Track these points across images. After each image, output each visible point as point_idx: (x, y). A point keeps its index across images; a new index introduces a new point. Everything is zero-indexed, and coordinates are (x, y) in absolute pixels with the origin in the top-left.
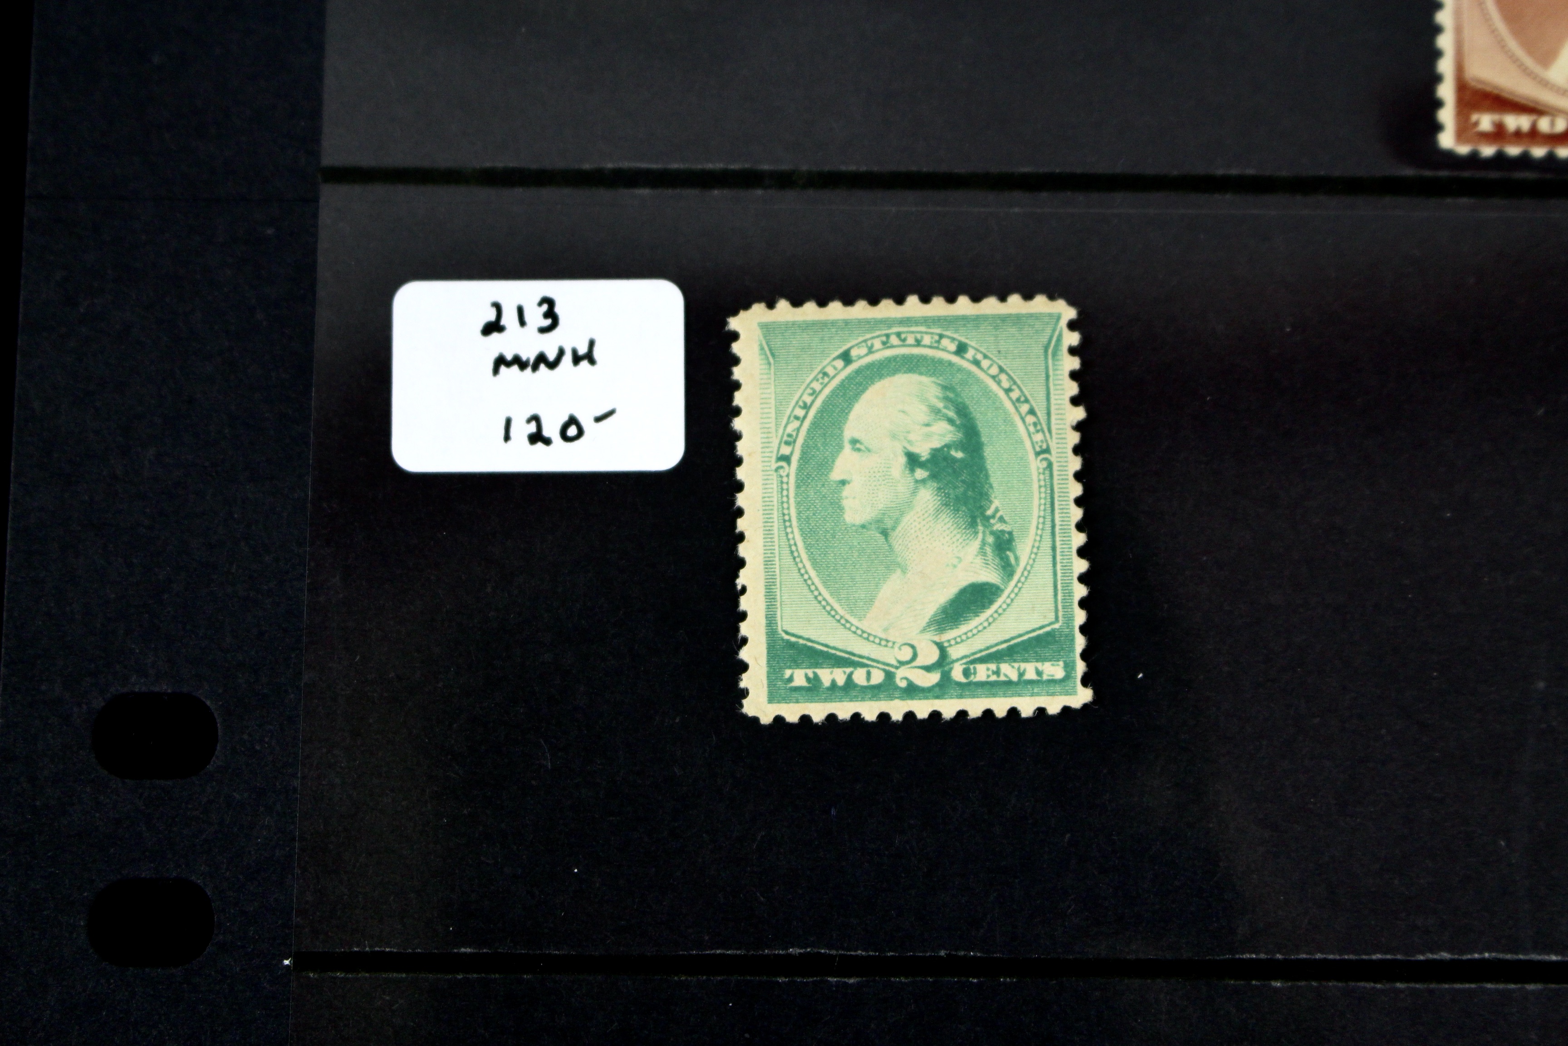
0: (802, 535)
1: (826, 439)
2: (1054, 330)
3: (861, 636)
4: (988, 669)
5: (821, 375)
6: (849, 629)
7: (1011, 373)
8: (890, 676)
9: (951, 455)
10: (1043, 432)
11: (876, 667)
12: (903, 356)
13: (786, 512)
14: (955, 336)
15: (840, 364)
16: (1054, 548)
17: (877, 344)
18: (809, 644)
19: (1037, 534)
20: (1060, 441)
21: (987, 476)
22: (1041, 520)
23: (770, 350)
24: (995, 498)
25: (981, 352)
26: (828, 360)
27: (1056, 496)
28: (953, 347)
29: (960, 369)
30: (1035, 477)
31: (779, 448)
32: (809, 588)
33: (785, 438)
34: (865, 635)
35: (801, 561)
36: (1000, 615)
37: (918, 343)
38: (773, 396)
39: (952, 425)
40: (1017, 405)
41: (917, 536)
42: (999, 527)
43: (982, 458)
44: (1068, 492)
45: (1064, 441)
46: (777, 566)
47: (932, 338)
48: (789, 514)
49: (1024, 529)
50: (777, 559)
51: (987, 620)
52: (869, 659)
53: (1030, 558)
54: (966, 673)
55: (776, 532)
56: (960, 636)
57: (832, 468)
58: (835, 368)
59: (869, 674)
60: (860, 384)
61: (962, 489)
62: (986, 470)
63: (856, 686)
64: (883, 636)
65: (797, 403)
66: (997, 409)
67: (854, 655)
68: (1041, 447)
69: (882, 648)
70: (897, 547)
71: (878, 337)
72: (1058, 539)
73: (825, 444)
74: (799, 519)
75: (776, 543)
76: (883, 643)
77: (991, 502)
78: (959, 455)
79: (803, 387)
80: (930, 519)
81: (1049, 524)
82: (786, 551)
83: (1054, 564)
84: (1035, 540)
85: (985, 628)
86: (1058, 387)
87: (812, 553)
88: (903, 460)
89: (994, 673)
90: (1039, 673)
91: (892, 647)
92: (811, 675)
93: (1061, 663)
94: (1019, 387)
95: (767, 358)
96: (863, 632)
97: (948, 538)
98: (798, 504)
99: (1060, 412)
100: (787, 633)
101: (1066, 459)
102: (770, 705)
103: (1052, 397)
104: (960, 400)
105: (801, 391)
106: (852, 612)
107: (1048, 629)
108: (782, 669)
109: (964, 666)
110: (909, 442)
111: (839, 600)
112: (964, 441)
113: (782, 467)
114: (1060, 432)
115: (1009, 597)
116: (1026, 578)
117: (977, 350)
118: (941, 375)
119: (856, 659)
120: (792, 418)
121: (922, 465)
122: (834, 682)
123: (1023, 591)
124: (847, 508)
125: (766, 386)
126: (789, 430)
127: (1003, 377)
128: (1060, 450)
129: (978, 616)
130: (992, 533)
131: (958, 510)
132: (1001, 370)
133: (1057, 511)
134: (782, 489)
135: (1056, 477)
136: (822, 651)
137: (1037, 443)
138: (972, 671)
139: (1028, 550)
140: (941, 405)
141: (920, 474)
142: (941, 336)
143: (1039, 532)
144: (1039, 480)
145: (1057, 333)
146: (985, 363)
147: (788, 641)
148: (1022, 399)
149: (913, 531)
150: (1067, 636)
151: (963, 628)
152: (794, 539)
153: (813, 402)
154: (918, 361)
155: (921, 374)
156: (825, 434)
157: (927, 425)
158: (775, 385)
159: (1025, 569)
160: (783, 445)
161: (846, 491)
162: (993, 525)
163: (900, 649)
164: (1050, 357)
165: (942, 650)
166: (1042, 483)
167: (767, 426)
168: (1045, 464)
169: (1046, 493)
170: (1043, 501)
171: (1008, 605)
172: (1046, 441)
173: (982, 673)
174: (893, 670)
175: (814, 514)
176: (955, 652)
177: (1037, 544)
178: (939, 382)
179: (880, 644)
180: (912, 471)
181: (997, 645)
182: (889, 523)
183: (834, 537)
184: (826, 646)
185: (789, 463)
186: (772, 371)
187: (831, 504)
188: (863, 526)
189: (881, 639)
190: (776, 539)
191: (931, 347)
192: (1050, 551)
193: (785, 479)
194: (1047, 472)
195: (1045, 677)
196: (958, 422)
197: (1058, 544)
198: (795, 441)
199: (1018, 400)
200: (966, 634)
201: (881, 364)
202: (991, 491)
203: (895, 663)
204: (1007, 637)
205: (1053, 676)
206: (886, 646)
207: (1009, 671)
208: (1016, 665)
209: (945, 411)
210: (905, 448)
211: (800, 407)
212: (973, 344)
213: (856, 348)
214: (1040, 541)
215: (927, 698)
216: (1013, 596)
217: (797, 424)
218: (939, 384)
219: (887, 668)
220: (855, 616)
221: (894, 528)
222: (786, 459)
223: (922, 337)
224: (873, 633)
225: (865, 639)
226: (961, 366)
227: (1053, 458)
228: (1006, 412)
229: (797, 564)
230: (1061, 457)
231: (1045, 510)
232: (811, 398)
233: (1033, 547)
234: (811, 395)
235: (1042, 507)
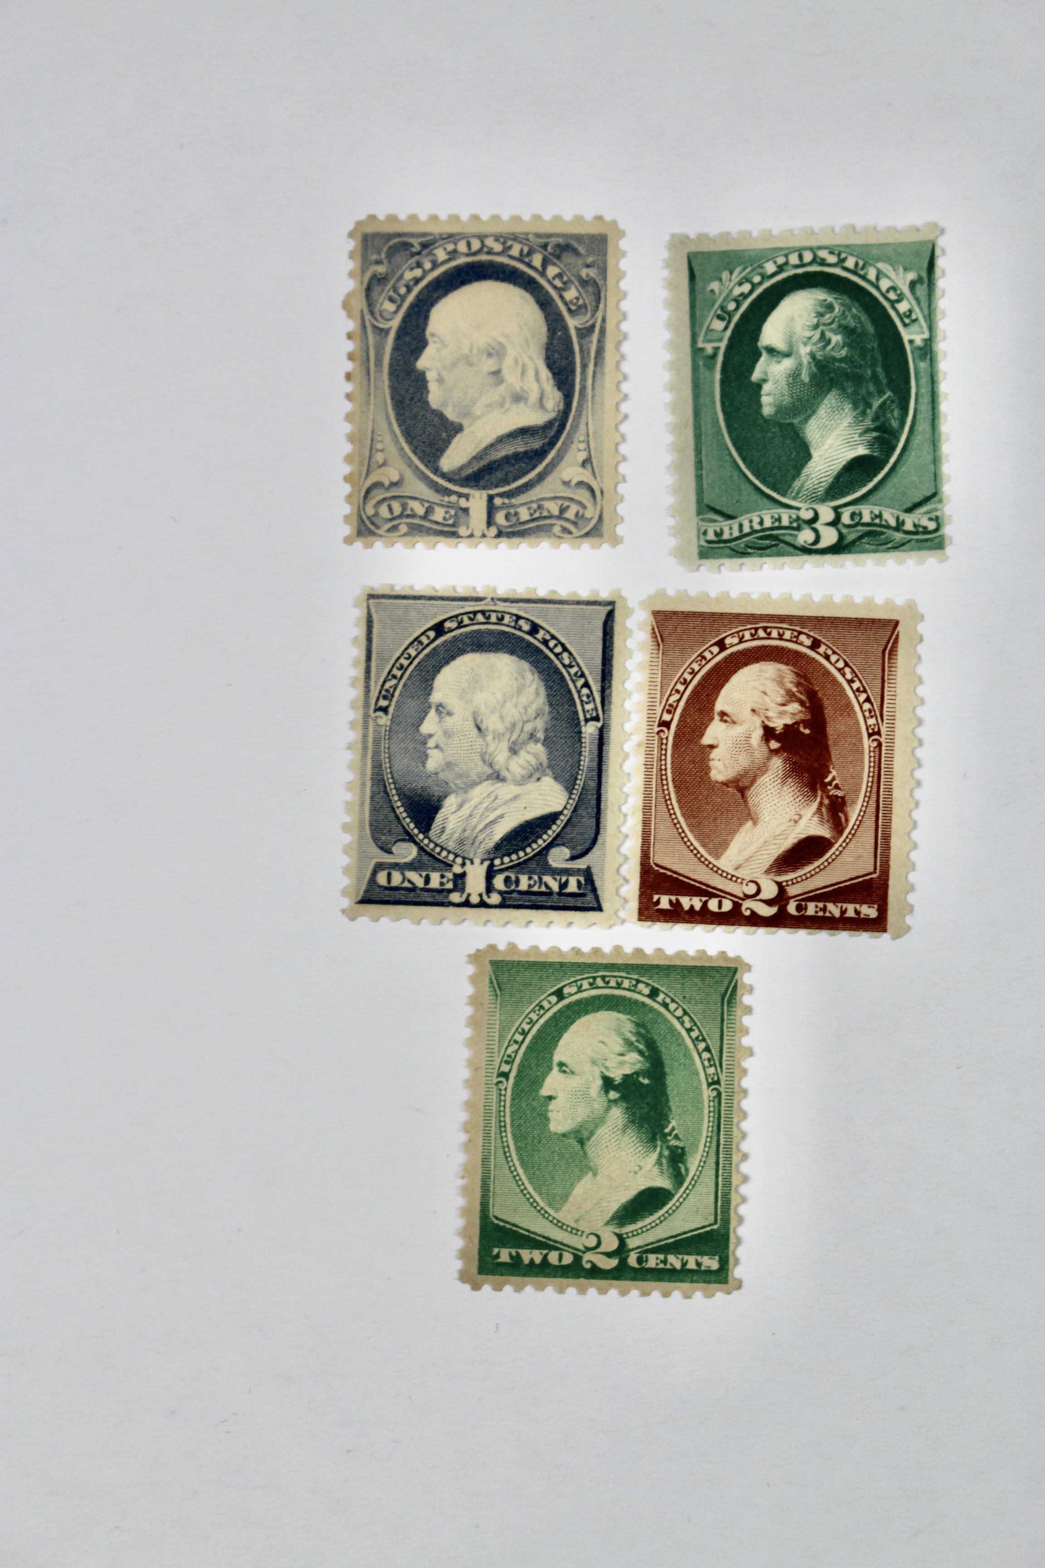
0: (514, 1139)
1: (538, 1061)
2: (731, 982)
3: (556, 1225)
4: (657, 1259)
5: (538, 1008)
6: (547, 1218)
7: (692, 1015)
8: (577, 1259)
9: (640, 1081)
10: (715, 1067)
11: (567, 1251)
12: (606, 995)
13: (502, 1119)
14: (650, 982)
15: (554, 999)
16: (717, 1163)
17: (585, 984)
18: (515, 1229)
19: (704, 1151)
20: (729, 1075)
21: (667, 1101)
22: (709, 1139)
23: (498, 984)
24: (673, 1119)
25: (669, 997)
26: (545, 995)
27: (722, 1120)
28: (647, 991)
29: (652, 1010)
30: (706, 1104)
31: (500, 1066)
32: (517, 1183)
33: (505, 1058)
34: (560, 1224)
35: (512, 1161)
36: (670, 1215)
37: (619, 986)
38: (498, 1022)
39: (642, 1056)
40: (696, 1042)
41: (607, 1146)
42: (674, 1143)
43: (664, 1086)
44: (732, 1118)
45: (732, 1075)
46: (492, 1163)
47: (630, 982)
48: (504, 1121)
49: (695, 1146)
50: (492, 1157)
51: (659, 1218)
52: (562, 1244)
53: (697, 1170)
54: (640, 1260)
55: (493, 1134)
56: (636, 1230)
57: (542, 1085)
58: (550, 1003)
59: (561, 1256)
60: (569, 1017)
61: (646, 1110)
62: (667, 1096)
63: (549, 1265)
64: (574, 1225)
65: (517, 1029)
66: (680, 1045)
67: (550, 1239)
68: (713, 1079)
69: (572, 1236)
70: (590, 1155)
71: (586, 978)
72: (721, 1156)
73: (537, 1066)
74: (512, 1126)
75: (493, 1144)
76: (574, 1231)
77: (669, 1122)
78: (646, 1081)
79: (523, 1017)
80: (619, 1132)
81: (714, 1143)
82: (501, 1151)
83: (717, 1176)
84: (702, 1156)
85: (657, 1225)
86: (730, 1030)
87: (521, 1154)
88: (600, 1082)
89: (662, 1262)
90: (699, 1264)
91: (581, 1236)
92: (514, 1254)
93: (717, 1258)
94: (698, 1028)
95: (495, 991)
96: (559, 1221)
97: (632, 1150)
98: (512, 1113)
99: (730, 1050)
100: (497, 1218)
101: (731, 1090)
102: (480, 1276)
103: (725, 1038)
104: (649, 1036)
105: (521, 1019)
106: (550, 1205)
107: (708, 1229)
108: (491, 1248)
109: (638, 1255)
110: (606, 1068)
111: (540, 1194)
112: (651, 1070)
113: (501, 1082)
114: (729, 1067)
115: (678, 1200)
116: (693, 1186)
117: (666, 994)
118: (635, 1014)
119: (552, 1243)
120: (512, 1042)
121: (616, 1088)
122: (532, 1260)
123: (691, 1196)
124: (552, 1119)
125: (492, 1014)
126: (509, 1051)
127: (686, 1019)
128: (727, 1082)
129: (652, 1215)
130: (668, 1147)
131: (642, 1127)
132: (685, 1013)
133: (722, 1133)
134: (500, 1101)
135: (723, 1105)
136: (524, 1235)
137: (710, 1075)
138: (644, 1259)
139: (697, 1163)
140: (634, 1039)
141: (613, 1095)
142: (638, 981)
143: (706, 1149)
144: (709, 1107)
145: (733, 984)
146: (672, 1006)
147: (497, 1225)
148: (700, 1038)
149: (604, 1141)
150: (723, 1236)
151: (640, 1224)
152: (507, 1141)
153: (530, 1030)
154: (618, 1001)
155: (619, 1012)
156: (538, 1057)
157: (622, 1055)
158: (500, 1014)
159: (693, 1179)
160: (503, 1064)
161: (552, 1105)
162: (670, 1141)
163: (587, 1237)
164: (725, 1004)
165: (621, 1239)
166: (712, 1109)
167: (492, 1047)
168: (715, 1093)
169: (714, 1117)
170: (711, 1124)
171: (677, 1207)
172: (717, 1074)
173: (653, 1261)
174: (580, 1254)
175: (525, 1123)
176: (632, 1243)
177: (703, 1159)
178: (634, 1019)
179: (571, 1232)
180: (607, 1092)
181: (666, 1239)
182: (585, 1134)
183: (540, 1142)
184: (528, 1231)
185: (507, 1079)
186: (499, 1002)
187: (539, 1115)
188: (564, 1135)
189: (573, 1228)
190: (493, 1142)
191: (628, 990)
192: (713, 1166)
193: (503, 1092)
194: (716, 1100)
195: (703, 1268)
196: (647, 1054)
197: (721, 1160)
198: (513, 1061)
199: (697, 1038)
200: (641, 1228)
201: (587, 1002)
202: (669, 1112)
203: (582, 1248)
204: (674, 1233)
205: (709, 1267)
206: (576, 1234)
207: (674, 1261)
208: (680, 1257)
209: (637, 1044)
210: (602, 1072)
211: (519, 1033)
212: (663, 989)
213: (568, 987)
214: (707, 1157)
215: (606, 1279)
216: (681, 1200)
217: (516, 1047)
218: (633, 1022)
219: (576, 1252)
220: (553, 1208)
221: (589, 1139)
222: (506, 1075)
223: (622, 981)
224: (566, 1223)
225: (559, 1227)
226: (652, 1007)
227: (722, 1089)
228: (686, 1047)
229: (508, 1162)
230: (728, 1088)
231: (712, 1131)
232: (529, 1026)
233: (701, 1161)
234: (529, 1023)
235: (710, 1129)
